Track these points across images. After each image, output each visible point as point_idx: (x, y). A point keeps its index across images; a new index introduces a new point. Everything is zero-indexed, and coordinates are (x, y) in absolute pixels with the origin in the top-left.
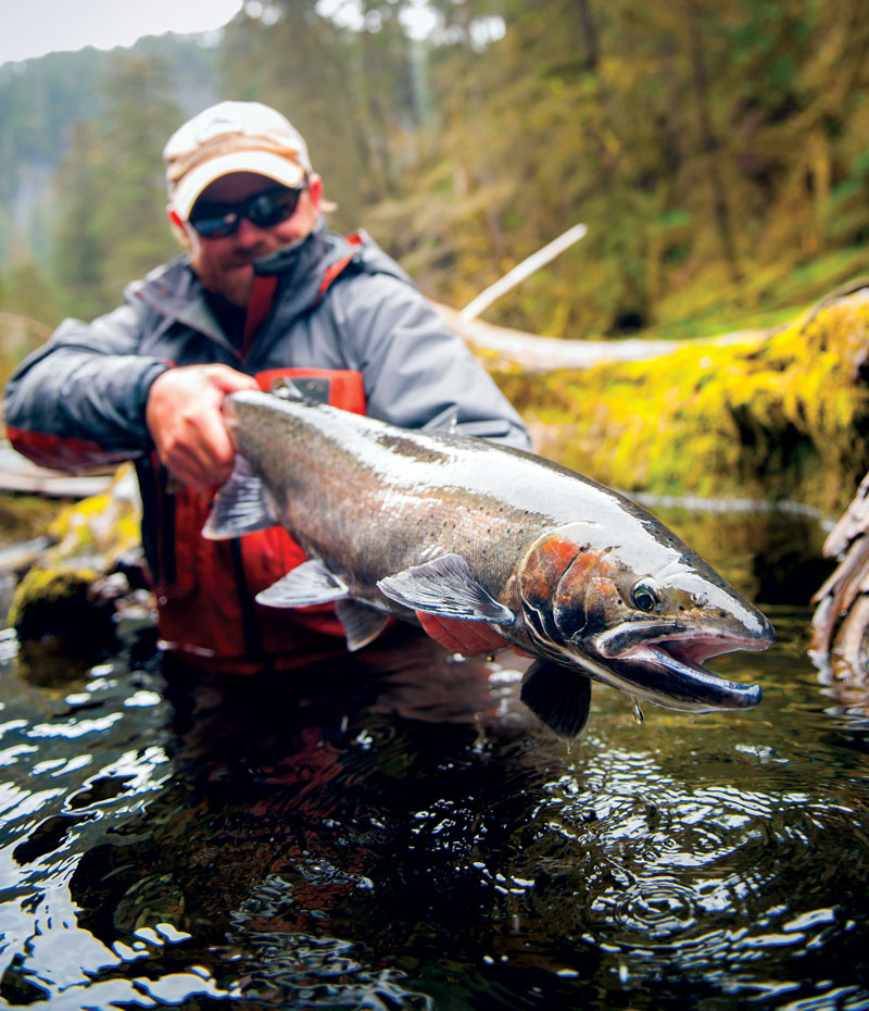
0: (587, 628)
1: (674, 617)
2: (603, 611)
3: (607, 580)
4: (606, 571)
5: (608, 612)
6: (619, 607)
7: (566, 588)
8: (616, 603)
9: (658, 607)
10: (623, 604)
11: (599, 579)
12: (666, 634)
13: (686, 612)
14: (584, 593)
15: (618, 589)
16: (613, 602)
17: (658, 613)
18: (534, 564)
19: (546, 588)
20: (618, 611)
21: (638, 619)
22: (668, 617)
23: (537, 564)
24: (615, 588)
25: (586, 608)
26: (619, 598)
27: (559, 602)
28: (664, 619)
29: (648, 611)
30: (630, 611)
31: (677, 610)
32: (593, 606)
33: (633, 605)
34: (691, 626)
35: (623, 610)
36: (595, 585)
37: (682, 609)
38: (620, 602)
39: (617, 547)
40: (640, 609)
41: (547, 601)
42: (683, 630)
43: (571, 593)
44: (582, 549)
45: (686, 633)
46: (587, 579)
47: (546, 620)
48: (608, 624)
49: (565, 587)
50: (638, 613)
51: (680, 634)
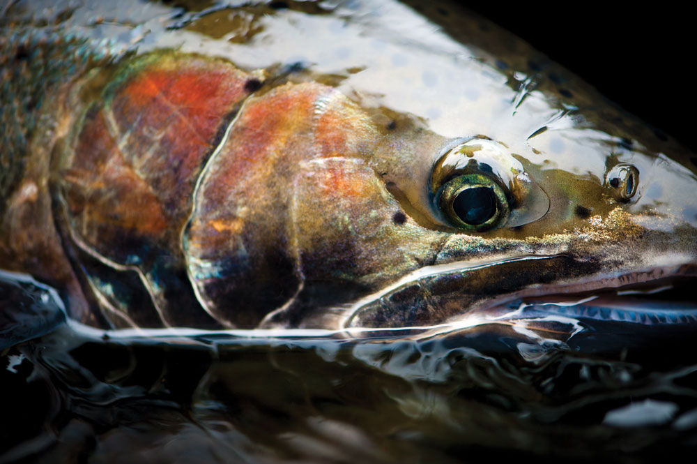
0: (304, 296)
1: (566, 237)
2: (349, 247)
3: (351, 164)
4: (340, 141)
5: (364, 249)
6: (399, 231)
7: (220, 201)
8: (388, 223)
9: (516, 218)
10: (411, 223)
11: (321, 162)
12: (543, 280)
13: (595, 220)
14: (282, 207)
15: (390, 186)
16: (378, 220)
17: (519, 231)
18: (101, 145)
19: (155, 208)
20: (394, 244)
21: (458, 255)
22: (548, 238)
23: (113, 142)
24: (380, 185)
25: (296, 247)
26: (396, 208)
27: (205, 242)
28: (537, 246)
29: (486, 231)
30: (434, 236)
31: (570, 217)
32: (317, 240)
33: (438, 220)
34: (612, 257)
35: (412, 239)
36: (312, 182)
37: (583, 213)
38: (399, 219)
39: (354, 71)
40: (457, 228)
41: (165, 243)
42: (593, 266)
43: (241, 211)
44: (253, 86)
45: (600, 276)
46: (284, 169)
47: (169, 294)
48: (367, 279)
49: (216, 198)
50: (456, 240)
51: (581, 280)
